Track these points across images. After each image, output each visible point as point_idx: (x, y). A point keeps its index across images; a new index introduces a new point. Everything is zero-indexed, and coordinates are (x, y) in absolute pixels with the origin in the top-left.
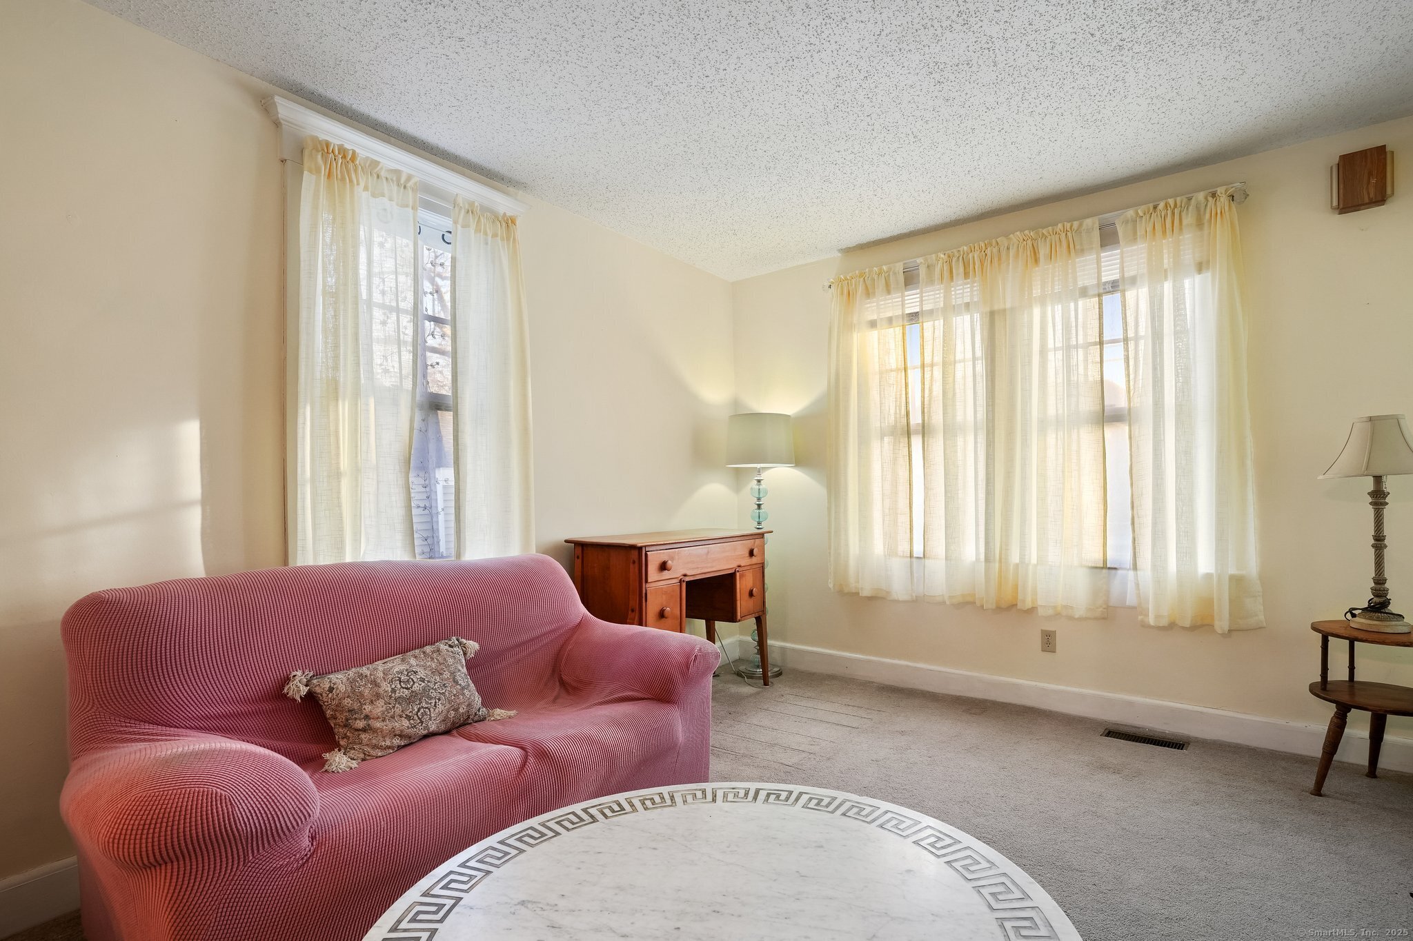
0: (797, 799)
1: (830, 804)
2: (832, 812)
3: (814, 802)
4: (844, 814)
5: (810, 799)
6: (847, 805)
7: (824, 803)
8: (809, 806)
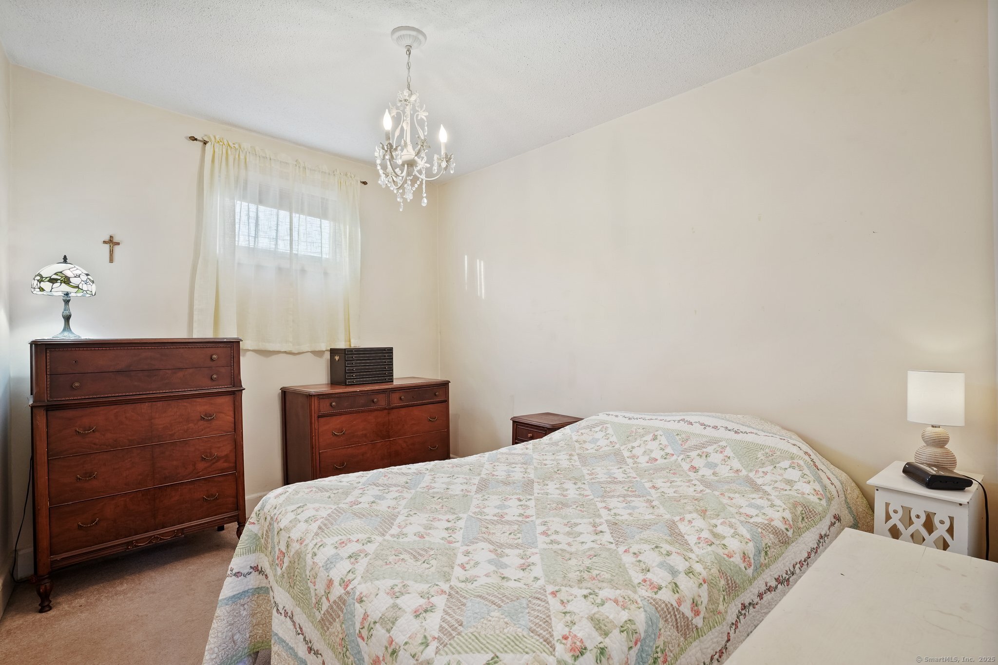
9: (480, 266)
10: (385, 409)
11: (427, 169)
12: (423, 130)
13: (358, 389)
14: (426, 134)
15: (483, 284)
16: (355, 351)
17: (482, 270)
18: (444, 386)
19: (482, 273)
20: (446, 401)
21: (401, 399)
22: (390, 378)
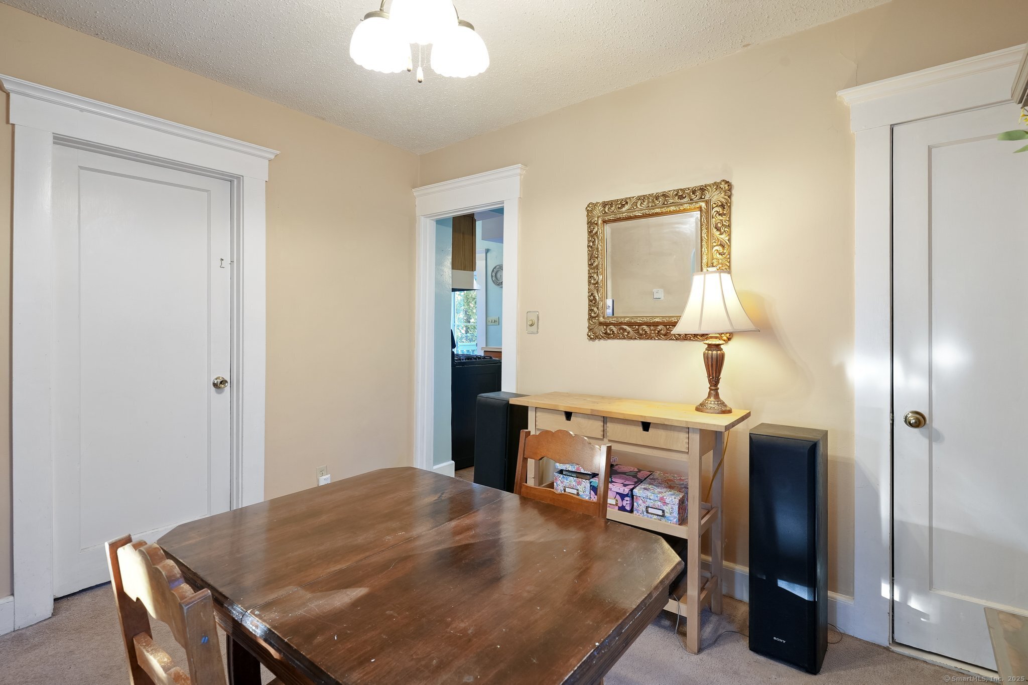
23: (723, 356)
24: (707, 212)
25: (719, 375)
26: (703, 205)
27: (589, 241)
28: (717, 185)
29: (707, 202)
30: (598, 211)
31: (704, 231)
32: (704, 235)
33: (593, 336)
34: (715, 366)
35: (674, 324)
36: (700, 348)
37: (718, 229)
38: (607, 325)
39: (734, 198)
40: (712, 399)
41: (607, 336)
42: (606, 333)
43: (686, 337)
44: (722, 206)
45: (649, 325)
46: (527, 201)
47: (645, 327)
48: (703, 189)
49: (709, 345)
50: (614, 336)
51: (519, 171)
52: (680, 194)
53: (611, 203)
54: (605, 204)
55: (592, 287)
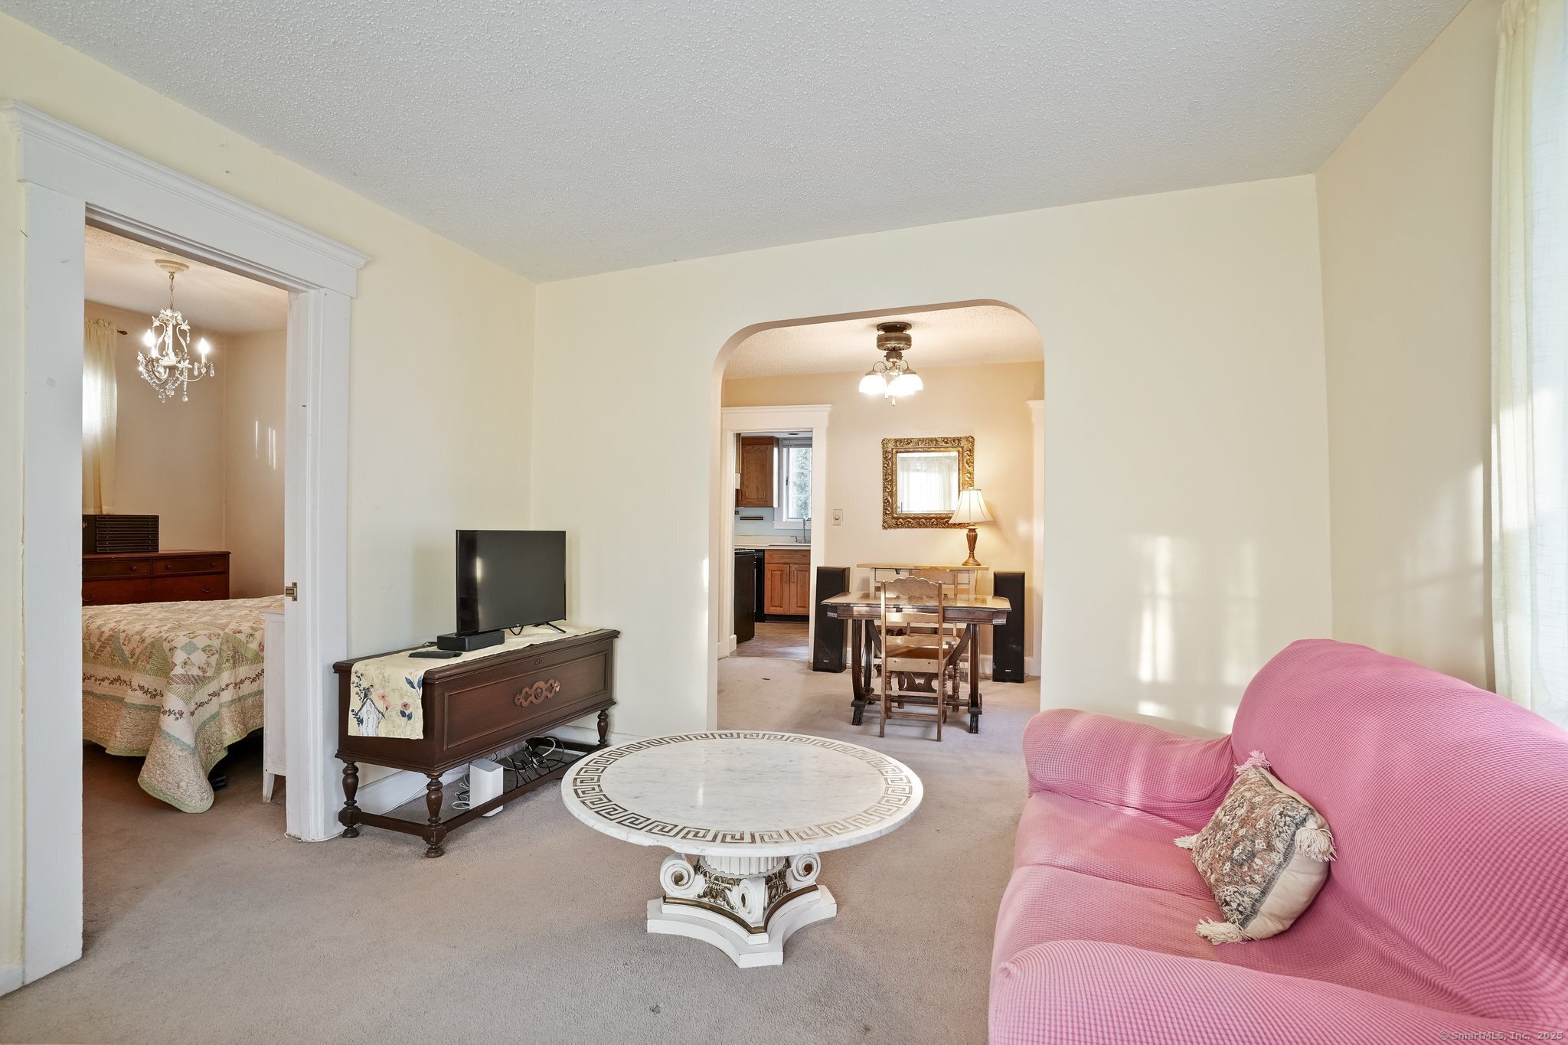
0: (715, 837)
1: (687, 834)
2: (685, 827)
3: (700, 835)
4: (676, 826)
5: (704, 836)
6: (672, 833)
7: (692, 834)
8: (704, 831)
9: (272, 436)
10: (147, 578)
11: (189, 369)
12: (185, 340)
13: (113, 556)
14: (188, 342)
15: (274, 453)
16: (109, 518)
17: (274, 439)
18: (224, 557)
19: (274, 442)
20: (226, 572)
21: (167, 568)
22: (156, 548)
23: (977, 535)
24: (963, 454)
25: (975, 544)
26: (960, 449)
27: (884, 464)
28: (967, 438)
29: (962, 448)
30: (890, 446)
31: (961, 464)
32: (961, 467)
33: (886, 526)
34: (972, 540)
35: (950, 518)
36: (965, 532)
37: (968, 464)
38: (898, 518)
39: (975, 446)
40: (971, 559)
41: (897, 526)
42: (897, 524)
43: (955, 525)
44: (970, 451)
45: (925, 518)
46: (832, 430)
47: (923, 520)
48: (959, 440)
49: (970, 529)
50: (902, 526)
51: (828, 409)
52: (946, 441)
53: (901, 441)
54: (896, 441)
55: (887, 494)
